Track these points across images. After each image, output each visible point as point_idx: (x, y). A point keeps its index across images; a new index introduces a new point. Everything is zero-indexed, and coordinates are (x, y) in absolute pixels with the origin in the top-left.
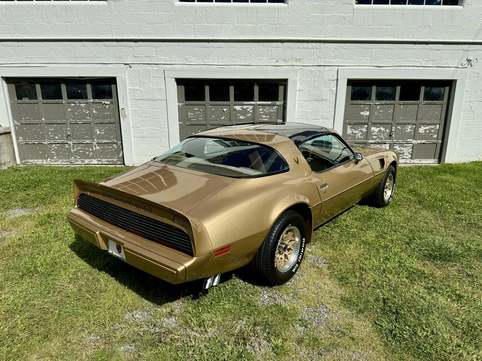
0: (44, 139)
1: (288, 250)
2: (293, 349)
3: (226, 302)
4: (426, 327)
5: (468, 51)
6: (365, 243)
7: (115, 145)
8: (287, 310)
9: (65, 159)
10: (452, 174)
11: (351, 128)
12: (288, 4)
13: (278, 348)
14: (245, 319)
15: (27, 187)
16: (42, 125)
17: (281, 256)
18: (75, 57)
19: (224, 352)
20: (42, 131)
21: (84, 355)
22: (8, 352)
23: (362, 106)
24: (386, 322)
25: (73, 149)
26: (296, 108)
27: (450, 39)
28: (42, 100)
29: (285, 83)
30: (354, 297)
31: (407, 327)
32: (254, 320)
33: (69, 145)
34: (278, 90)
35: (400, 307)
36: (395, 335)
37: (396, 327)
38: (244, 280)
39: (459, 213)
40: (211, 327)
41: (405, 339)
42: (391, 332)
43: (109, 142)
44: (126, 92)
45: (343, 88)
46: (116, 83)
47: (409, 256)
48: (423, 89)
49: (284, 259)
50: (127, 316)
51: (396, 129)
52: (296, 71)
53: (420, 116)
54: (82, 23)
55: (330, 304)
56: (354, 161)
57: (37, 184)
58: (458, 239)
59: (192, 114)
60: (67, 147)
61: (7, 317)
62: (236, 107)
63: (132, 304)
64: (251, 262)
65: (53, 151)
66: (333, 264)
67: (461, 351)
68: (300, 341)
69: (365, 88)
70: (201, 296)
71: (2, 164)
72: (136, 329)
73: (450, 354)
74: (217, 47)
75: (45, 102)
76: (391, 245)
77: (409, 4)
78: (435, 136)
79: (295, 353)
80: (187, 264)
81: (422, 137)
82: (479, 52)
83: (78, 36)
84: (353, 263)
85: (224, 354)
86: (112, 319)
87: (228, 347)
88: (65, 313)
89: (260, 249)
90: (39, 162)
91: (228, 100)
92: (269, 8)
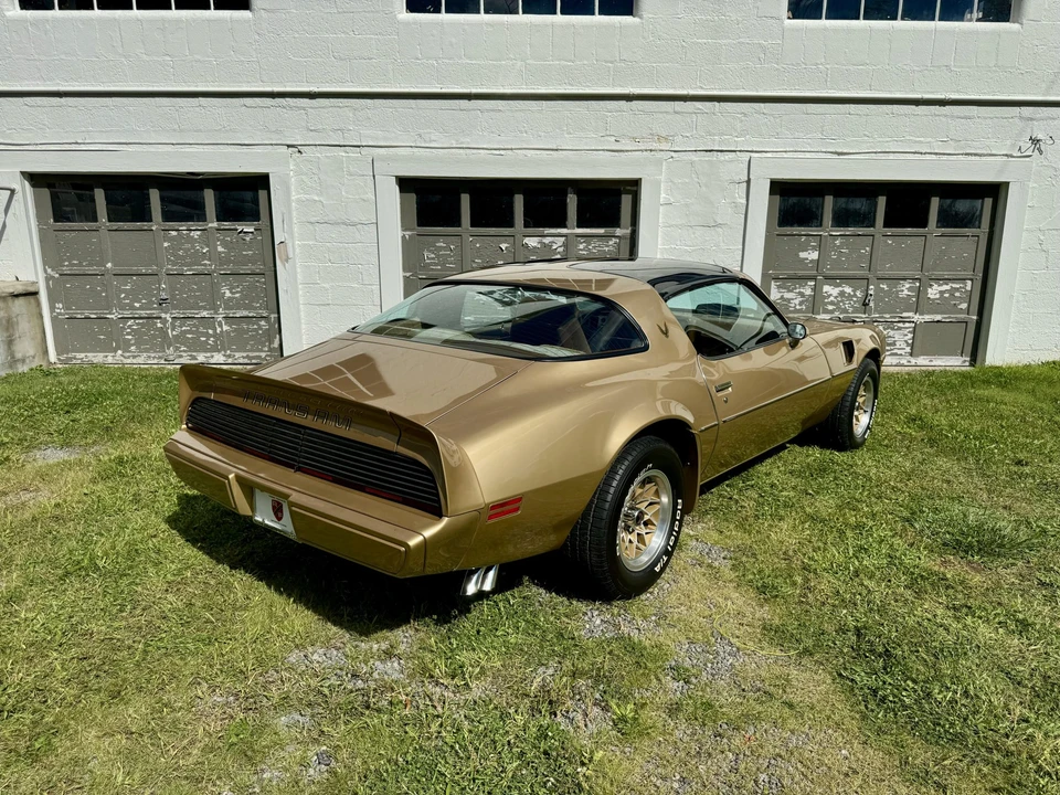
0: (109, 308)
1: (646, 524)
2: (659, 725)
3: (510, 631)
4: (954, 683)
5: (1032, 119)
6: (813, 518)
7: (263, 323)
8: (645, 648)
9: (155, 352)
10: (1003, 386)
11: (779, 287)
12: (641, 18)
13: (626, 722)
14: (553, 663)
15: (71, 405)
16: (107, 277)
17: (629, 537)
18: (181, 131)
19: (507, 729)
20: (106, 291)
21: (201, 731)
22: (35, 723)
23: (803, 239)
24: (863, 674)
25: (173, 330)
26: (660, 242)
27: (994, 94)
28: (108, 224)
29: (635, 188)
30: (792, 624)
31: (909, 682)
32: (573, 665)
33: (164, 321)
34: (619, 202)
35: (894, 642)
36: (884, 699)
37: (884, 683)
38: (549, 589)
39: (1019, 463)
40: (477, 678)
41: (905, 707)
42: (875, 692)
43: (251, 315)
44: (289, 205)
45: (761, 199)
46: (267, 188)
47: (912, 545)
48: (935, 202)
49: (636, 542)
50: (293, 657)
51: (878, 289)
52: (659, 163)
53: (929, 262)
54: (198, 57)
55: (738, 637)
56: (787, 341)
57: (94, 399)
58: (1018, 514)
59: (433, 256)
60: (159, 325)
61: (32, 654)
62: (527, 240)
63: (303, 634)
64: (565, 545)
65: (128, 334)
66: (744, 559)
67: (1031, 730)
68: (674, 710)
69: (808, 200)
70: (455, 617)
71: (18, 360)
72: (314, 682)
73: (1007, 736)
74: (488, 111)
75: (115, 228)
76: (871, 523)
77: (902, 19)
78: (964, 306)
79: (664, 733)
80: (429, 533)
81: (935, 307)
82: (1056, 122)
83: (189, 86)
84: (787, 558)
85: (507, 732)
86: (260, 662)
87: (516, 717)
88: (159, 648)
89: (585, 515)
90: (97, 358)
91: (510, 224)
92: (600, 26)
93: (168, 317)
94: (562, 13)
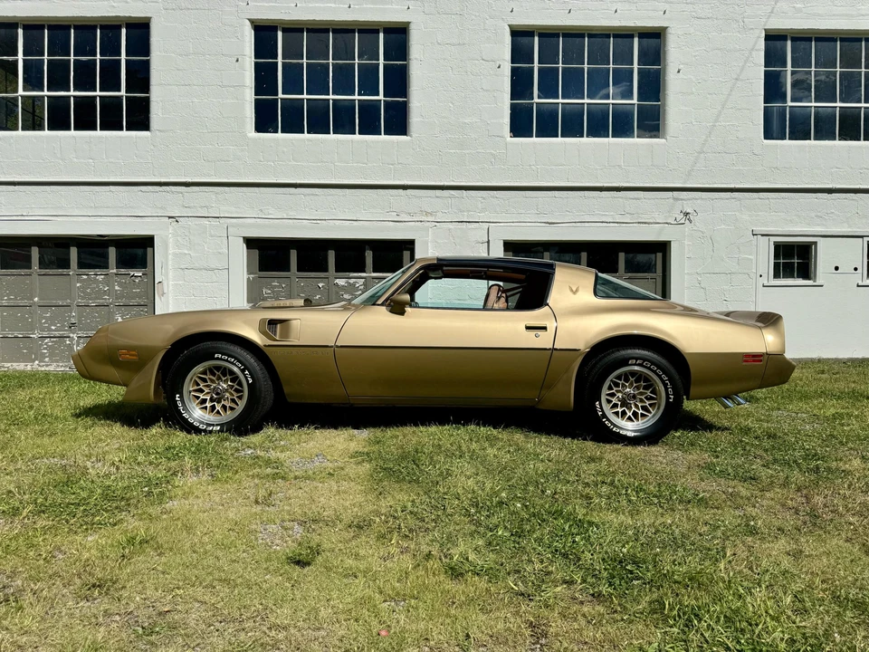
0: (33, 330)
5: (682, 200)
9: (63, 362)
12: (411, 136)
16: (33, 308)
18: (96, 207)
20: (32, 318)
25: (78, 346)
27: (653, 183)
28: (39, 270)
29: (411, 246)
33: (73, 338)
34: (402, 256)
44: (167, 257)
46: (153, 246)
48: (622, 256)
52: (427, 230)
54: (111, 160)
59: (269, 292)
60: (68, 342)
62: (337, 281)
65: (45, 349)
74: (309, 195)
75: (43, 273)
77: (587, 137)
82: (699, 201)
83: (104, 178)
90: (20, 366)
91: (326, 270)
92: (384, 142)
93: (75, 336)
94: (359, 134)
